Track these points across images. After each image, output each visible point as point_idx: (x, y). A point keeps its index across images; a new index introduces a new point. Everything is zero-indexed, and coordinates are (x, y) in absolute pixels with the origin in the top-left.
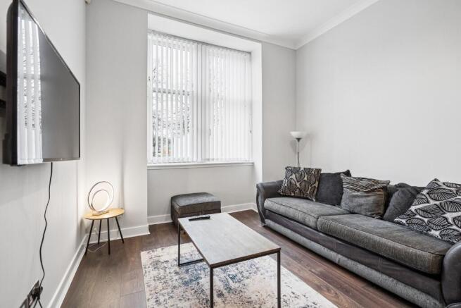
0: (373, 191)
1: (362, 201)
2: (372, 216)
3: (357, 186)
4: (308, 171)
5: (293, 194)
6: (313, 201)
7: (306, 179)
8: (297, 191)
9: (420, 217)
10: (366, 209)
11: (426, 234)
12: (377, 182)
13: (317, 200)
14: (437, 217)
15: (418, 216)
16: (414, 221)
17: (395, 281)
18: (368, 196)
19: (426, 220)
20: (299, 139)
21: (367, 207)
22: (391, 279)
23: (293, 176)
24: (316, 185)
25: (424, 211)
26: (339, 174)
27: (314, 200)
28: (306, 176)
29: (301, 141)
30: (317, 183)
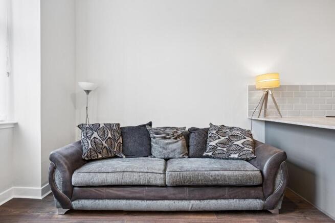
0: (179, 136)
1: (174, 146)
2: (183, 157)
3: (167, 134)
4: (109, 126)
5: (100, 156)
6: (122, 157)
7: (110, 135)
8: (105, 151)
9: (221, 148)
10: (178, 152)
11: (228, 159)
12: (178, 129)
13: (127, 156)
14: (231, 146)
15: (219, 148)
16: (217, 152)
17: (238, 200)
18: (177, 142)
19: (225, 149)
20: (88, 92)
21: (179, 150)
22: (235, 200)
23: (95, 135)
24: (121, 140)
25: (222, 144)
26: (144, 126)
27: (124, 157)
28: (109, 132)
29: (90, 93)
30: (121, 138)
